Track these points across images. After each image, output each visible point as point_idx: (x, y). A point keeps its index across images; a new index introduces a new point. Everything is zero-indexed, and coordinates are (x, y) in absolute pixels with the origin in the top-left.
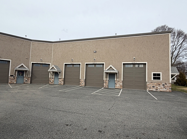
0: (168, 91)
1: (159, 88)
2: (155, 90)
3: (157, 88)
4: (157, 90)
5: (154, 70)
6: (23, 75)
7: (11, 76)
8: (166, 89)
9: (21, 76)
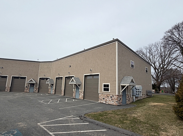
0: (115, 104)
1: (108, 101)
2: (105, 102)
3: (106, 100)
4: (106, 102)
5: (104, 81)
6: (33, 86)
7: (26, 87)
8: (113, 101)
9: (32, 87)
